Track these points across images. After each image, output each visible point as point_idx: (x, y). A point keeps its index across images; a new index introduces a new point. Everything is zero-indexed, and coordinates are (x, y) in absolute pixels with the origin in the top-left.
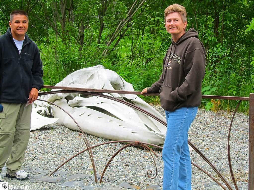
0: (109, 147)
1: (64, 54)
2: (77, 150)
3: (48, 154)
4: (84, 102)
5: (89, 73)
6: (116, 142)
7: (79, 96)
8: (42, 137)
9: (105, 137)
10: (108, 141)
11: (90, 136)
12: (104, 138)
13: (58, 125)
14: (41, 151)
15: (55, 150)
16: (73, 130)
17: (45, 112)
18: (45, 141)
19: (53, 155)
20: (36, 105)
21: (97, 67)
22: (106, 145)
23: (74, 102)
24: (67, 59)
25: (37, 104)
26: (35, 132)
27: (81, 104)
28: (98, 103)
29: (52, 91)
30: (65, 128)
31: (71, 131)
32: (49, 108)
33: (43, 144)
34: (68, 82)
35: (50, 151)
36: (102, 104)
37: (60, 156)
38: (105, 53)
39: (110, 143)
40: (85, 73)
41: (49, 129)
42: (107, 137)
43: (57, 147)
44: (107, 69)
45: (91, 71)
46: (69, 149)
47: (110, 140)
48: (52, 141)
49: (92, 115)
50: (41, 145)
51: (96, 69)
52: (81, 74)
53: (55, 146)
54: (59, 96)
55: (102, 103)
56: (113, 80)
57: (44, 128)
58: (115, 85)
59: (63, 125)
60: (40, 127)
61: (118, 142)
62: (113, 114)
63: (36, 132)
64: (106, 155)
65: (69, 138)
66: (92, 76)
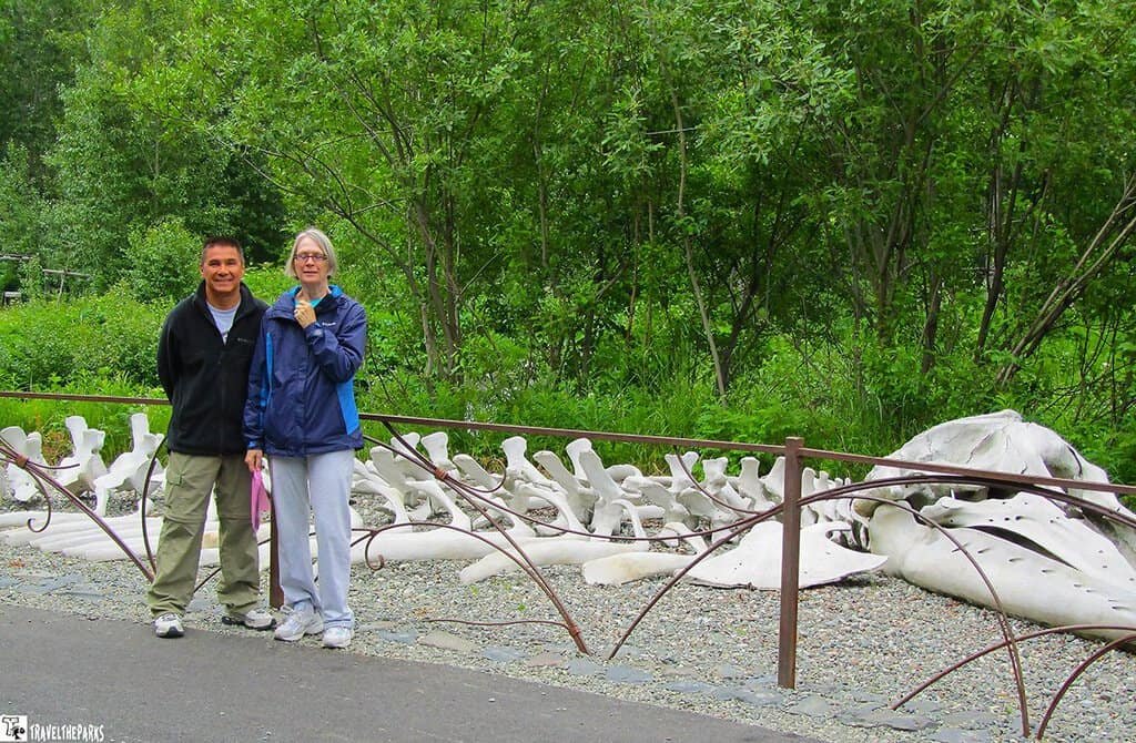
0: (1044, 645)
1: (885, 374)
2: (953, 646)
3: (873, 653)
4: (964, 514)
5: (977, 431)
6: (1061, 632)
7: (950, 496)
8: (846, 606)
9: (1031, 617)
10: (1037, 630)
11: (982, 612)
12: (1026, 619)
13: (882, 574)
14: (850, 642)
15: (891, 642)
16: (929, 591)
17: (843, 537)
18: (854, 617)
19: (887, 657)
20: (816, 516)
21: (1003, 416)
22: (1035, 639)
23: (937, 514)
24: (893, 388)
25: (818, 511)
26: (822, 590)
27: (956, 520)
28: (1007, 519)
29: (867, 479)
30: (906, 584)
31: (924, 593)
32: (855, 526)
33: (853, 624)
34: (917, 455)
35: (877, 644)
36: (1020, 521)
37: (908, 662)
38: (1003, 375)
39: (1043, 634)
40: (967, 432)
41: (861, 584)
42: (1035, 616)
43: (894, 634)
44: (1033, 424)
45: (983, 425)
46: (928, 642)
47: (1043, 625)
48: (875, 617)
49: (990, 552)
50: (848, 628)
51: (996, 420)
52: (953, 434)
53: (887, 633)
54: (892, 491)
55: (1018, 518)
56: (1051, 455)
57: (846, 582)
58: (1055, 469)
59: (900, 576)
60: (837, 576)
61: (1068, 632)
62: (1053, 552)
63: (827, 589)
64: (1039, 668)
65: (922, 613)
66: (988, 441)
